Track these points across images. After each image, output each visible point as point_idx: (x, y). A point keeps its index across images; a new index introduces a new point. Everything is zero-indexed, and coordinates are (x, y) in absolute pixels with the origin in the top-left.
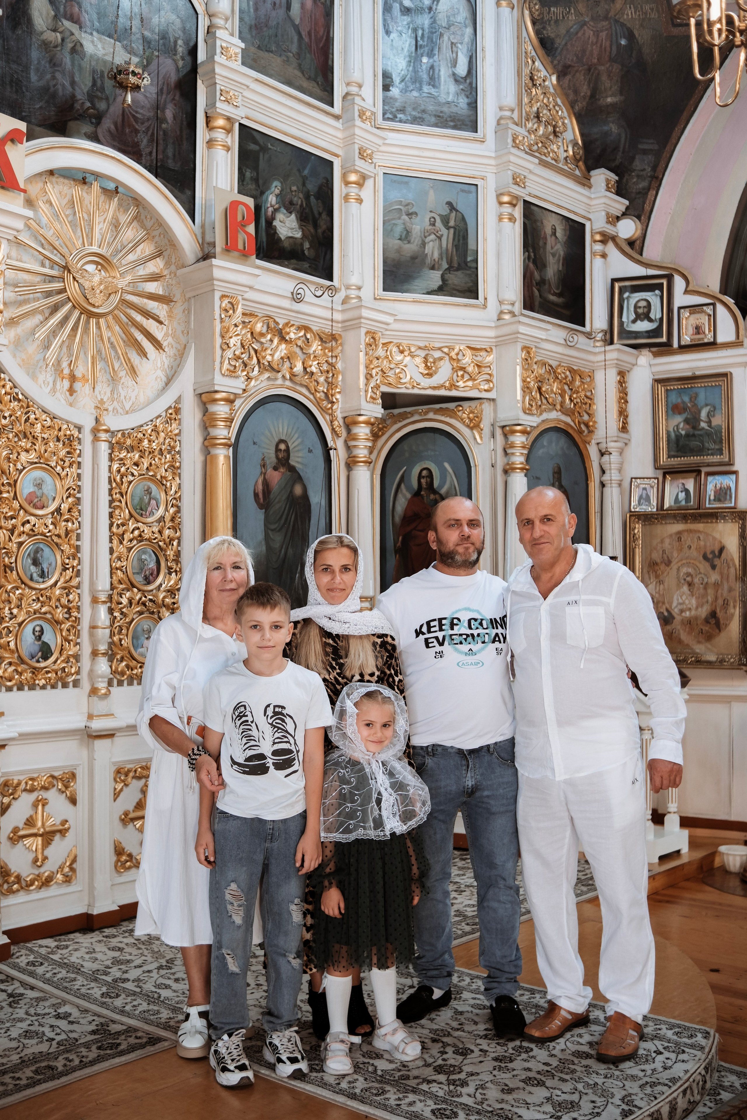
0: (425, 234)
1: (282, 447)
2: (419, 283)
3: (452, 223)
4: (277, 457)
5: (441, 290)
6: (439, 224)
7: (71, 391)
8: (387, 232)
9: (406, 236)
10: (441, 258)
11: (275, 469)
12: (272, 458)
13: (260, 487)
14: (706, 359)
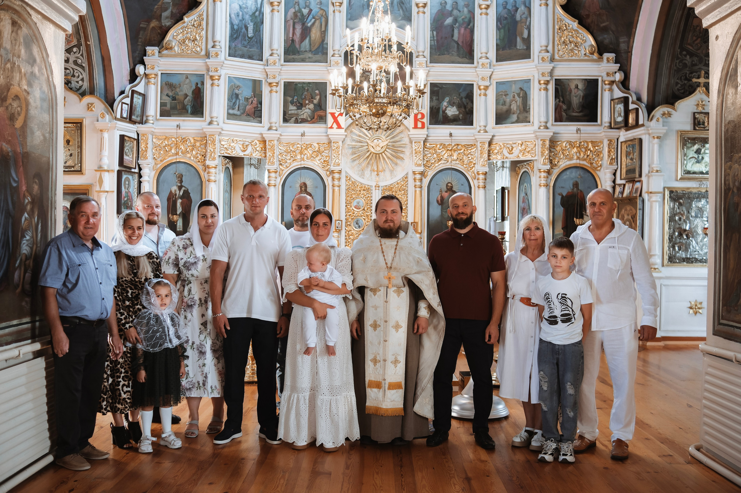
0: (511, 101)
1: (449, 185)
2: (509, 120)
3: (521, 95)
4: (447, 188)
5: (517, 121)
6: (516, 96)
7: (378, 175)
8: (497, 104)
9: (504, 103)
10: (517, 109)
11: (446, 192)
12: (445, 188)
13: (439, 198)
14: (635, 132)
